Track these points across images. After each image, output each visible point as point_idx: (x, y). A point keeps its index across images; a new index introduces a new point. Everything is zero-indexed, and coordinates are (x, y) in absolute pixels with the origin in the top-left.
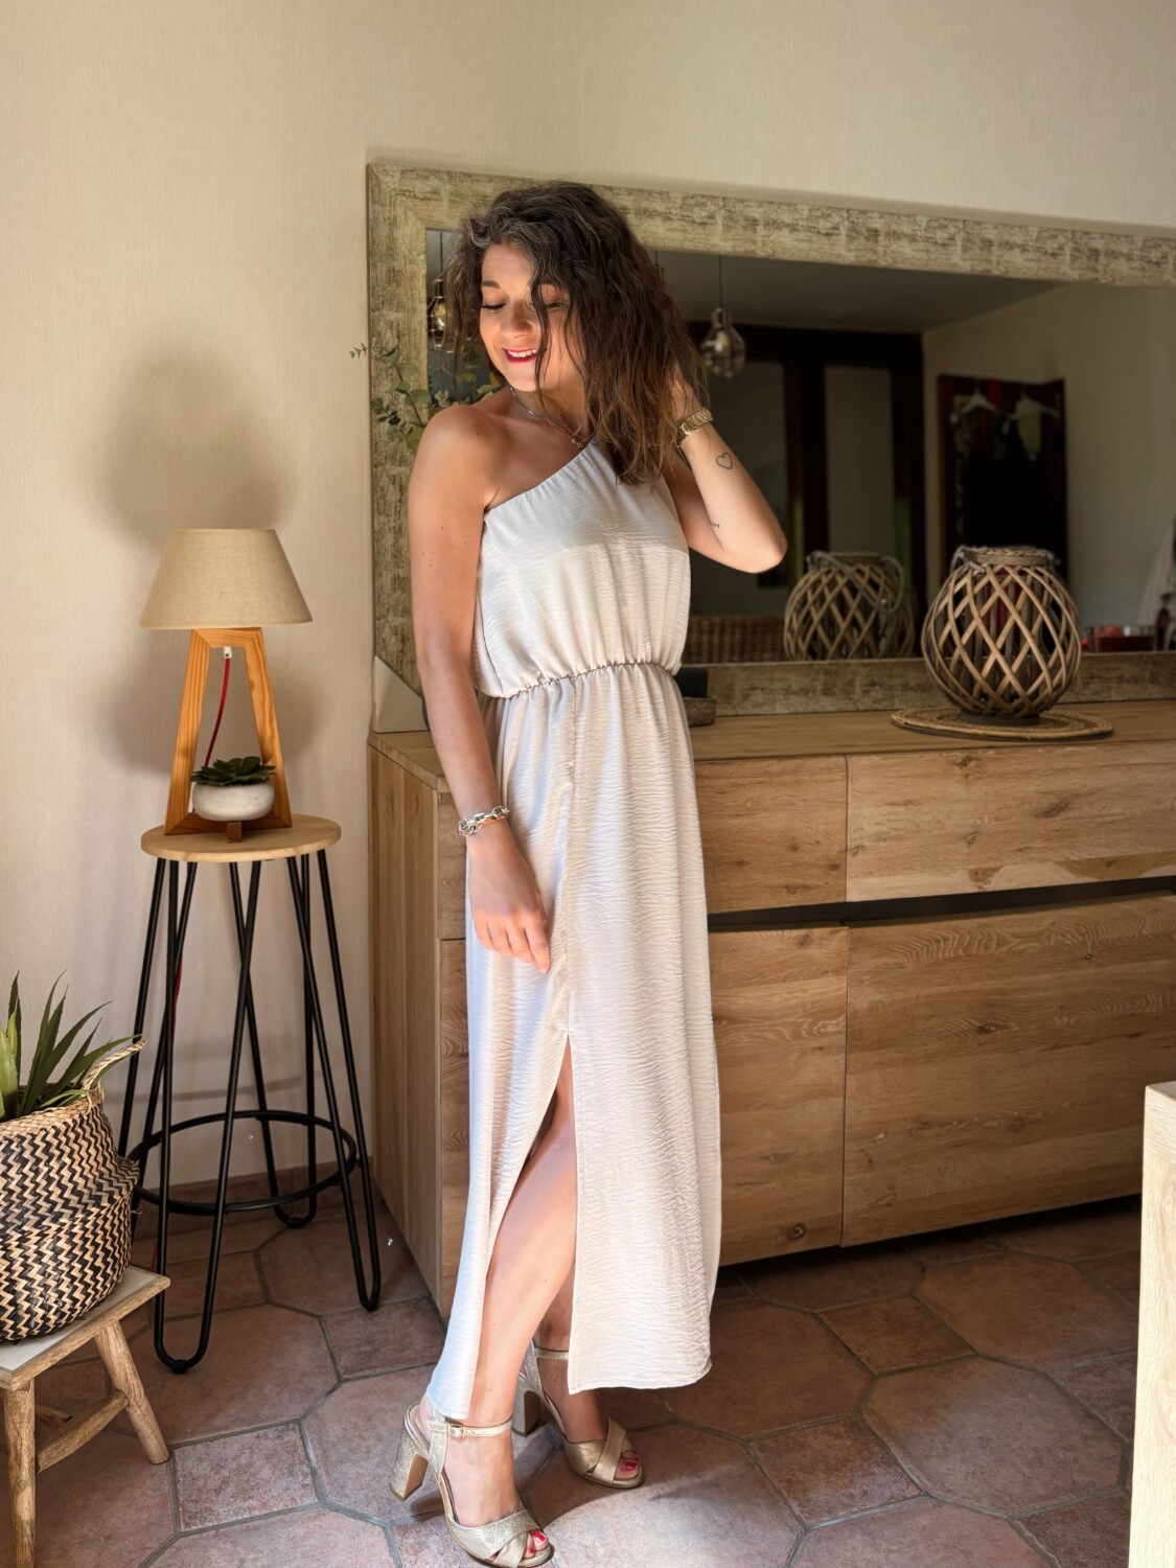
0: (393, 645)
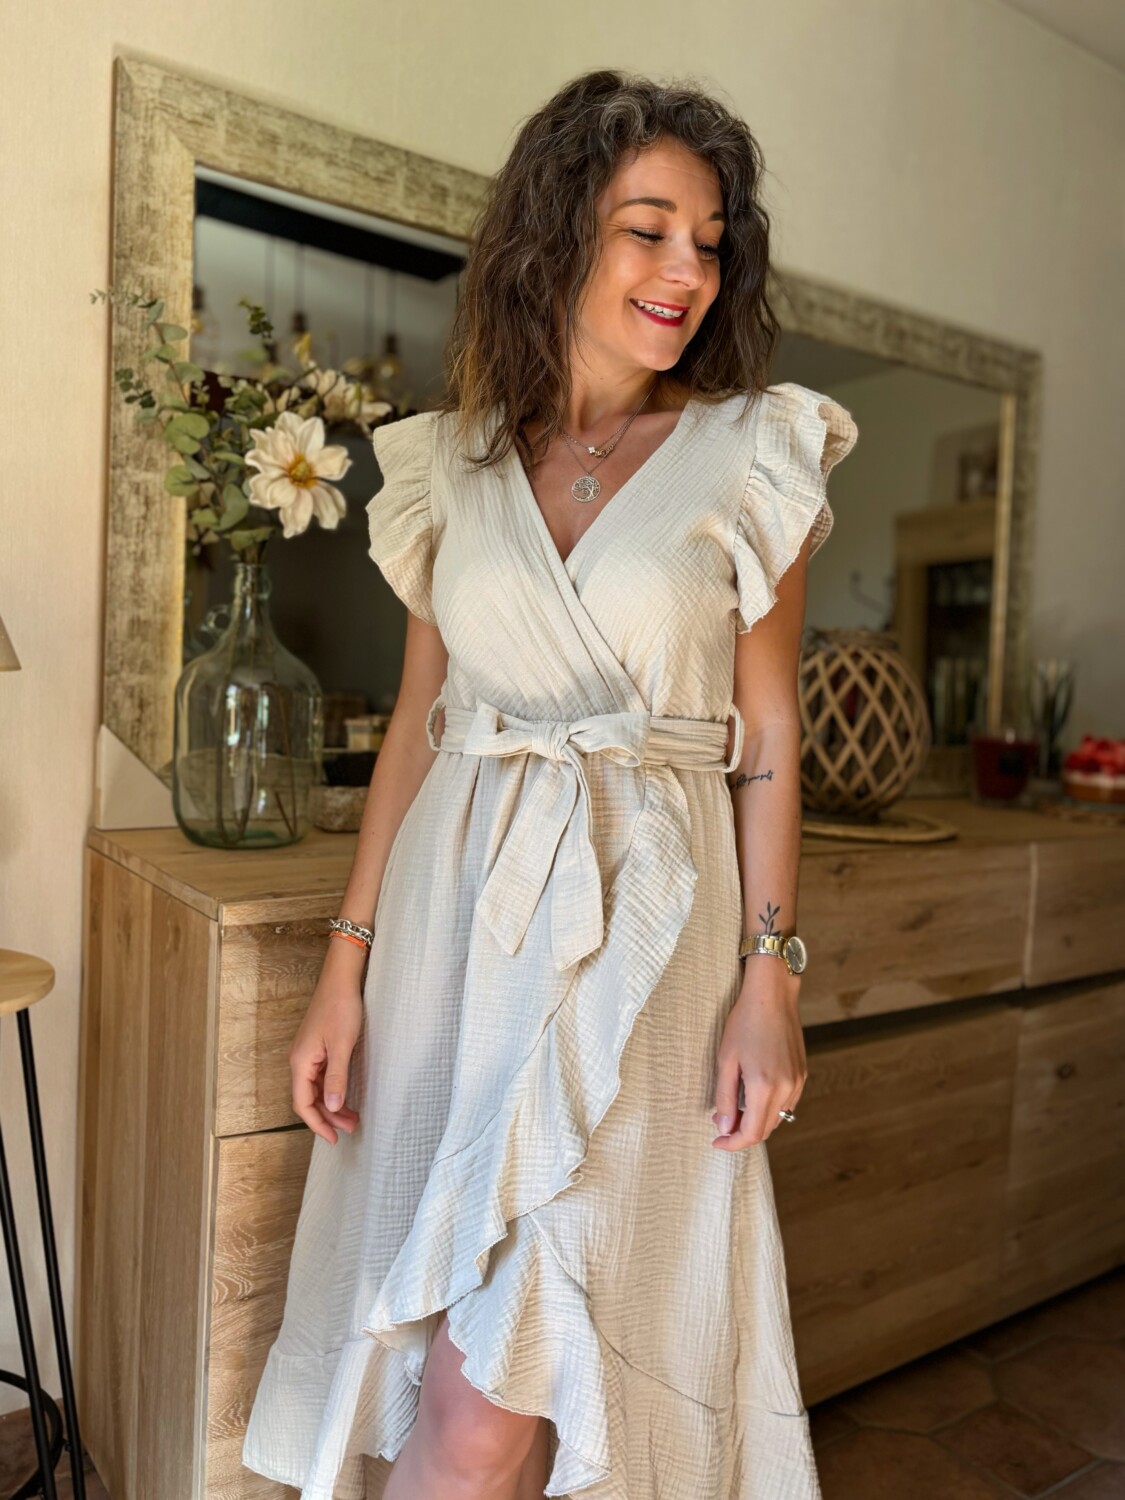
0: (128, 712)
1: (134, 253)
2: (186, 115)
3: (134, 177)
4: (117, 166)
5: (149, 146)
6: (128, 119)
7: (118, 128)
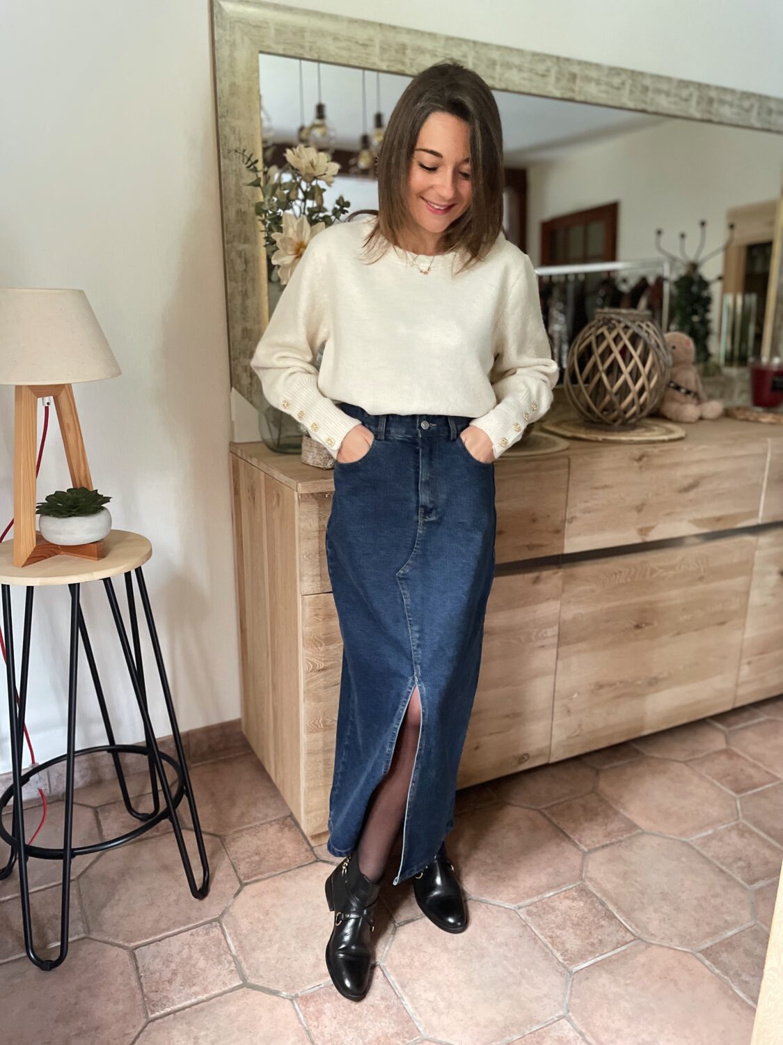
0: (245, 380)
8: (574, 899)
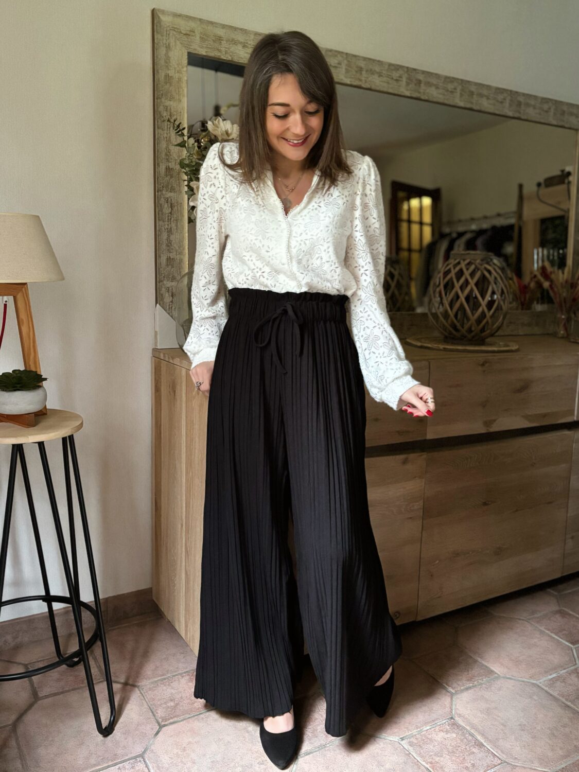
0: (167, 298)
1: (163, 96)
2: (183, 32)
3: (162, 62)
4: (155, 58)
5: (168, 47)
6: (159, 36)
7: (155, 41)
8: (447, 732)
